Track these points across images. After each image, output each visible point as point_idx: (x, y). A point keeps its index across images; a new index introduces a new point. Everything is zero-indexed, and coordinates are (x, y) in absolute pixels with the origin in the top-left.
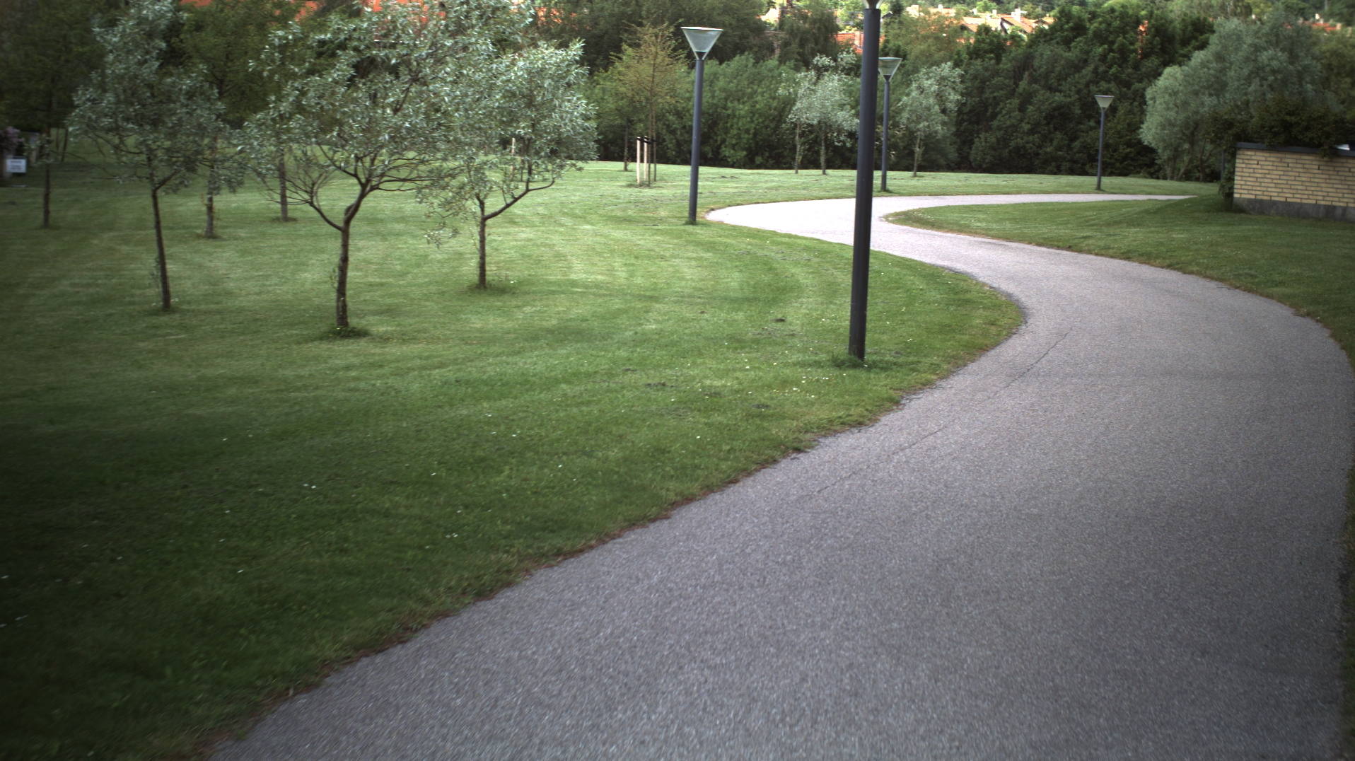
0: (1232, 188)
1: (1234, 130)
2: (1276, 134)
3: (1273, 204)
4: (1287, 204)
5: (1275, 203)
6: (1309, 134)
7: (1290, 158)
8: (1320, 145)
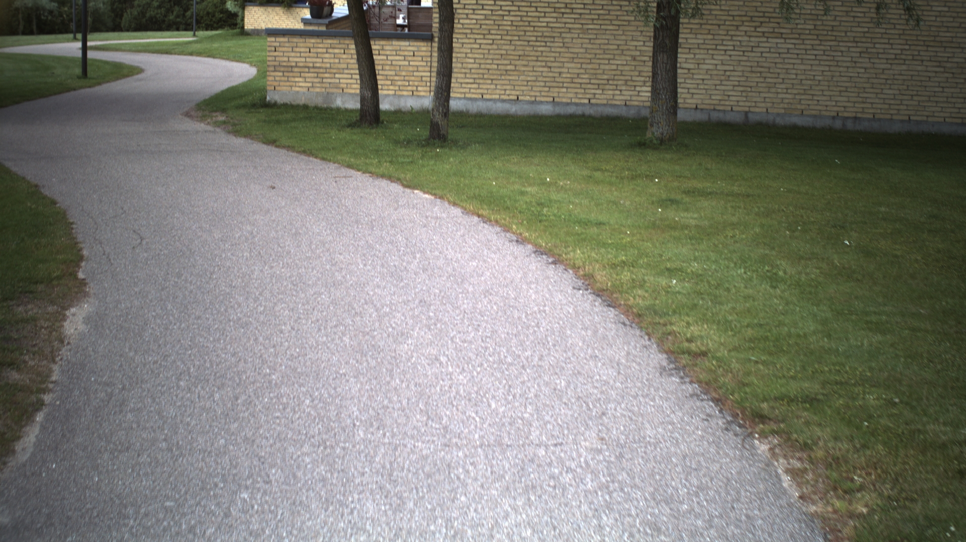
0: (243, 24)
8: (283, 2)
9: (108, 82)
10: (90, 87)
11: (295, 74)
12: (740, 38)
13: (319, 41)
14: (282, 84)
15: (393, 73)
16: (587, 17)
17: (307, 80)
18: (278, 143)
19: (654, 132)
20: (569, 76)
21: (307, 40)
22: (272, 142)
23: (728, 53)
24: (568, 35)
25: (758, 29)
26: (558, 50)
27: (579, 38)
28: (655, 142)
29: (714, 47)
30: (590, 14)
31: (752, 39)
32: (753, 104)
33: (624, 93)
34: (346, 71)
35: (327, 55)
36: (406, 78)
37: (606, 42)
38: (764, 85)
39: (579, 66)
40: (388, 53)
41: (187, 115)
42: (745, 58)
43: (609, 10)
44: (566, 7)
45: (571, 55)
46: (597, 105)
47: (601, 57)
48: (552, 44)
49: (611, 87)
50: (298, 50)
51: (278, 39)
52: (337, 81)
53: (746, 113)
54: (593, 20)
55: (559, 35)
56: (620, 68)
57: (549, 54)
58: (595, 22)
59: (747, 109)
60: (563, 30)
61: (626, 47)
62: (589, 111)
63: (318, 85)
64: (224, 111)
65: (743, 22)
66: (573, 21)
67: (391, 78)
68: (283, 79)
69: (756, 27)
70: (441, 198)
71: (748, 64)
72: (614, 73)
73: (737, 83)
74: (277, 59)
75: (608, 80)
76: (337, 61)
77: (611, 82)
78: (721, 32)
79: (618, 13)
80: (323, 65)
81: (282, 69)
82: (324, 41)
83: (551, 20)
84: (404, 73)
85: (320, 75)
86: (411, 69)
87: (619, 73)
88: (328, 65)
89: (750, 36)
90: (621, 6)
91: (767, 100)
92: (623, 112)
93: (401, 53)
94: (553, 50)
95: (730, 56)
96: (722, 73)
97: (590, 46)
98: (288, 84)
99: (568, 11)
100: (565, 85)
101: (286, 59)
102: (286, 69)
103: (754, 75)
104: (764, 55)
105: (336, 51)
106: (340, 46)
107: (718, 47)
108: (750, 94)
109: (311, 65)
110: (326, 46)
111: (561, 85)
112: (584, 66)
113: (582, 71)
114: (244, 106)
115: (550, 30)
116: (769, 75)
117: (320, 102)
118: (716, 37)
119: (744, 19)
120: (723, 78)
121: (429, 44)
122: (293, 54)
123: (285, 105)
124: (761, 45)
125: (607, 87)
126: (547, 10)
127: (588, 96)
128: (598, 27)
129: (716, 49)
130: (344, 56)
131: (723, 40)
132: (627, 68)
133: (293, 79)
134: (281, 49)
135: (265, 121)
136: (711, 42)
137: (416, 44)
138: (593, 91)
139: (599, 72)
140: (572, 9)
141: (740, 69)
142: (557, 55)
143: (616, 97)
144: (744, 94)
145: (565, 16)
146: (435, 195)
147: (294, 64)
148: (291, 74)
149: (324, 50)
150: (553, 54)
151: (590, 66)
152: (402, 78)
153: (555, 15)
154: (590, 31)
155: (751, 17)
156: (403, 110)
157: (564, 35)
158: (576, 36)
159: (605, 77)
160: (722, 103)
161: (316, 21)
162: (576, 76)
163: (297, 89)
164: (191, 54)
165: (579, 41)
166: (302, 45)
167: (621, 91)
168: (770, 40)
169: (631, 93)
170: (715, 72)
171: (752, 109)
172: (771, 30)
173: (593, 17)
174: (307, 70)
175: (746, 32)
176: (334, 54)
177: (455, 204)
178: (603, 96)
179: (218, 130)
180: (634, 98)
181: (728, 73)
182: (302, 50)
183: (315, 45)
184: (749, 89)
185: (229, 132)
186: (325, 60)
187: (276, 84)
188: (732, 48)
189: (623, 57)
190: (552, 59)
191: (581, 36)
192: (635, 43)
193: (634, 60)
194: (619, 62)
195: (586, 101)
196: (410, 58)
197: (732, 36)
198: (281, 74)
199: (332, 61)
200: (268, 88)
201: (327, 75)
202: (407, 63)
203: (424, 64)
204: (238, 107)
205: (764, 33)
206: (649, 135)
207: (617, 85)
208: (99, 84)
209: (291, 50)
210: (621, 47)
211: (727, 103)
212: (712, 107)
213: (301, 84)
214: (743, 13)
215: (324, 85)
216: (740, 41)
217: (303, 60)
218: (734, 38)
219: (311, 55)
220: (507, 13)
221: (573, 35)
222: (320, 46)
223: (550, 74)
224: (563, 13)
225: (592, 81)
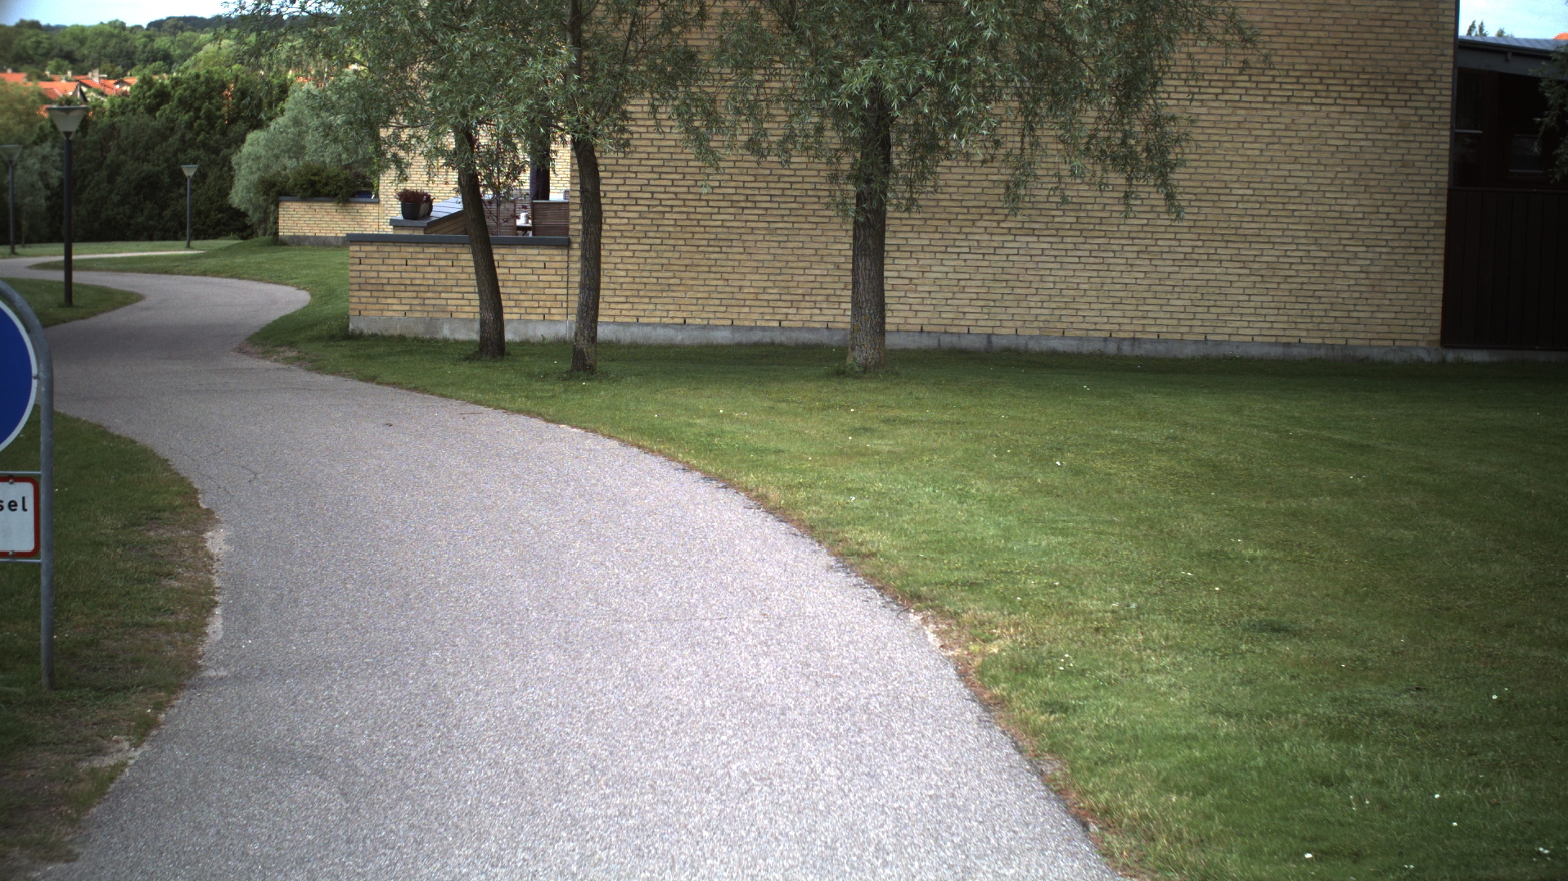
0: (277, 229)
1: (277, 188)
2: (306, 190)
3: (306, 238)
4: (316, 237)
5: (308, 237)
6: (328, 188)
7: (316, 206)
8: (336, 195)
9: (103, 312)
10: (83, 318)
11: (386, 294)
12: (977, 237)
13: (418, 249)
14: (370, 307)
15: (517, 291)
16: (775, 212)
17: (404, 301)
18: (379, 380)
19: (856, 358)
20: (752, 290)
21: (403, 249)
22: (372, 379)
23: (963, 256)
24: (750, 237)
25: (1002, 225)
26: (738, 257)
27: (764, 240)
28: (857, 369)
29: (943, 249)
30: (779, 208)
31: (994, 238)
32: (998, 323)
33: (825, 312)
34: (455, 289)
35: (429, 269)
36: (535, 297)
37: (800, 245)
38: (1011, 297)
39: (766, 277)
40: (511, 264)
41: (241, 350)
42: (986, 263)
43: (803, 203)
44: (747, 201)
45: (755, 264)
46: (790, 329)
47: (794, 265)
48: (729, 250)
49: (808, 305)
50: (390, 262)
51: (364, 248)
52: (444, 302)
53: (989, 336)
54: (783, 216)
55: (738, 237)
56: (819, 279)
57: (724, 263)
58: (786, 219)
59: (989, 331)
60: (743, 231)
61: (826, 252)
62: (780, 338)
63: (418, 308)
64: (292, 345)
65: (982, 215)
66: (756, 218)
67: (516, 297)
68: (371, 300)
69: (999, 222)
70: (594, 431)
71: (990, 270)
72: (811, 285)
73: (975, 296)
74: (363, 274)
75: (804, 295)
76: (443, 276)
77: (807, 298)
78: (952, 229)
79: (816, 207)
80: (425, 282)
81: (370, 287)
82: (426, 250)
83: (728, 217)
84: (532, 291)
85: (420, 295)
86: (541, 285)
87: (818, 285)
88: (431, 282)
89: (992, 234)
90: (819, 197)
91: (1016, 317)
92: (824, 338)
93: (528, 265)
94: (730, 257)
95: (965, 260)
96: (955, 282)
97: (779, 251)
98: (377, 307)
99: (749, 205)
100: (747, 303)
101: (374, 274)
102: (375, 287)
103: (998, 285)
104: (1011, 258)
105: (442, 263)
106: (447, 256)
107: (949, 250)
108: (993, 310)
109: (408, 282)
110: (428, 256)
111: (742, 303)
112: (772, 278)
113: (770, 284)
114: (319, 338)
115: (726, 230)
116: (1018, 284)
117: (419, 330)
118: (946, 236)
119: (983, 211)
120: (956, 289)
121: (565, 252)
122: (384, 268)
123: (374, 336)
124: (1006, 245)
125: (803, 304)
126: (722, 204)
127: (778, 317)
128: (790, 225)
129: (946, 252)
130: (453, 270)
131: (955, 240)
132: (828, 279)
133: (384, 301)
134: (367, 261)
135: (352, 356)
136: (940, 243)
137: (547, 252)
138: (784, 311)
139: (791, 284)
140: (755, 202)
141: (980, 277)
142: (736, 263)
143: (816, 318)
144: (985, 310)
145: (746, 211)
146: (585, 428)
147: (385, 281)
148: (382, 294)
149: (426, 262)
150: (730, 263)
151: (780, 278)
152: (530, 297)
153: (732, 210)
154: (779, 232)
155: (993, 208)
156: (532, 340)
157: (744, 237)
158: (761, 238)
159: (800, 291)
160: (956, 322)
161: (410, 223)
162: (761, 291)
163: (390, 314)
164: (204, 274)
165: (766, 244)
166: (396, 255)
167: (821, 309)
168: (1018, 238)
169: (834, 312)
170: (945, 282)
171: (997, 331)
172: (1020, 225)
173: (783, 212)
174: (403, 288)
175: (986, 228)
176: (439, 266)
177: (610, 437)
178: (798, 317)
179: (292, 367)
180: (839, 319)
181: (962, 283)
182: (396, 262)
183: (414, 256)
184: (992, 304)
185: (309, 370)
186: (427, 276)
187: (362, 307)
188: (967, 250)
189: (823, 266)
190: (730, 270)
191: (767, 238)
192: (839, 246)
193: (838, 268)
194: (818, 272)
195: (776, 324)
196: (540, 272)
197: (967, 234)
198: (368, 294)
199: (436, 276)
200: (351, 313)
201: (429, 295)
202: (536, 278)
203: (559, 278)
204: (312, 340)
205: (1010, 229)
206: (849, 361)
207: (815, 302)
208: (94, 314)
209: (380, 261)
210: (819, 253)
211: (962, 323)
212: (942, 329)
213: (395, 307)
214: (982, 204)
215: (426, 308)
216: (978, 241)
217: (398, 275)
218: (970, 237)
219: (408, 268)
220: (668, 209)
221: (756, 237)
222: (421, 256)
223: (728, 289)
224: (743, 208)
225: (783, 297)
